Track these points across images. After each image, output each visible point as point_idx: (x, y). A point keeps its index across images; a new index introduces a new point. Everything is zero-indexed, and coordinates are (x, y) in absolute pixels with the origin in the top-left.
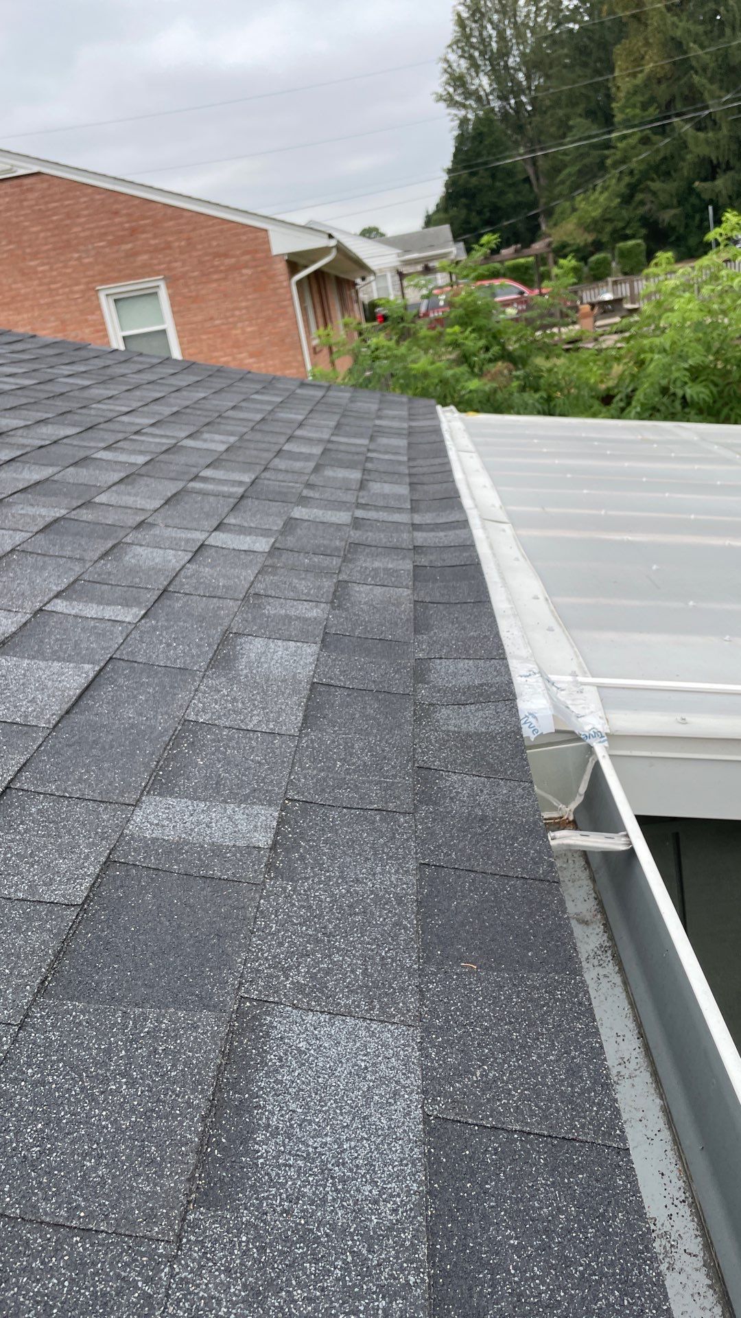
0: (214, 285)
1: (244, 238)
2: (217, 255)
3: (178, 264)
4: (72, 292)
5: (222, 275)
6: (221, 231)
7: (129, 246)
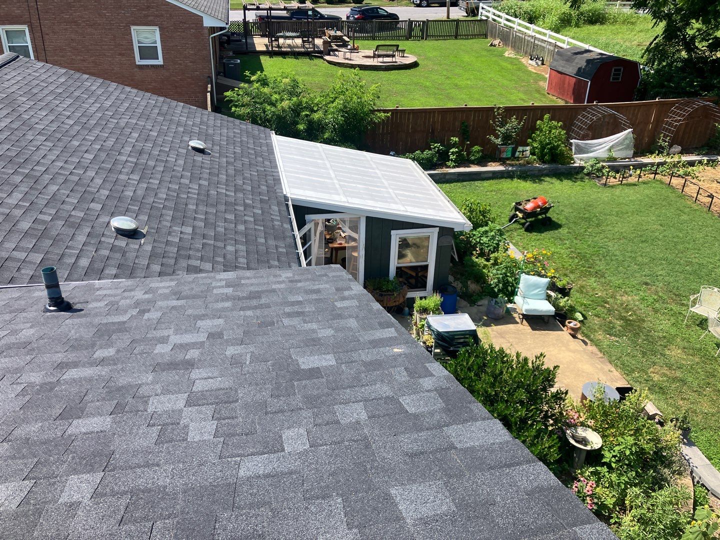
0: (179, 33)
1: (193, 18)
2: (181, 22)
3: (166, 23)
4: (120, 26)
5: (183, 30)
6: (184, 13)
7: (146, 12)
